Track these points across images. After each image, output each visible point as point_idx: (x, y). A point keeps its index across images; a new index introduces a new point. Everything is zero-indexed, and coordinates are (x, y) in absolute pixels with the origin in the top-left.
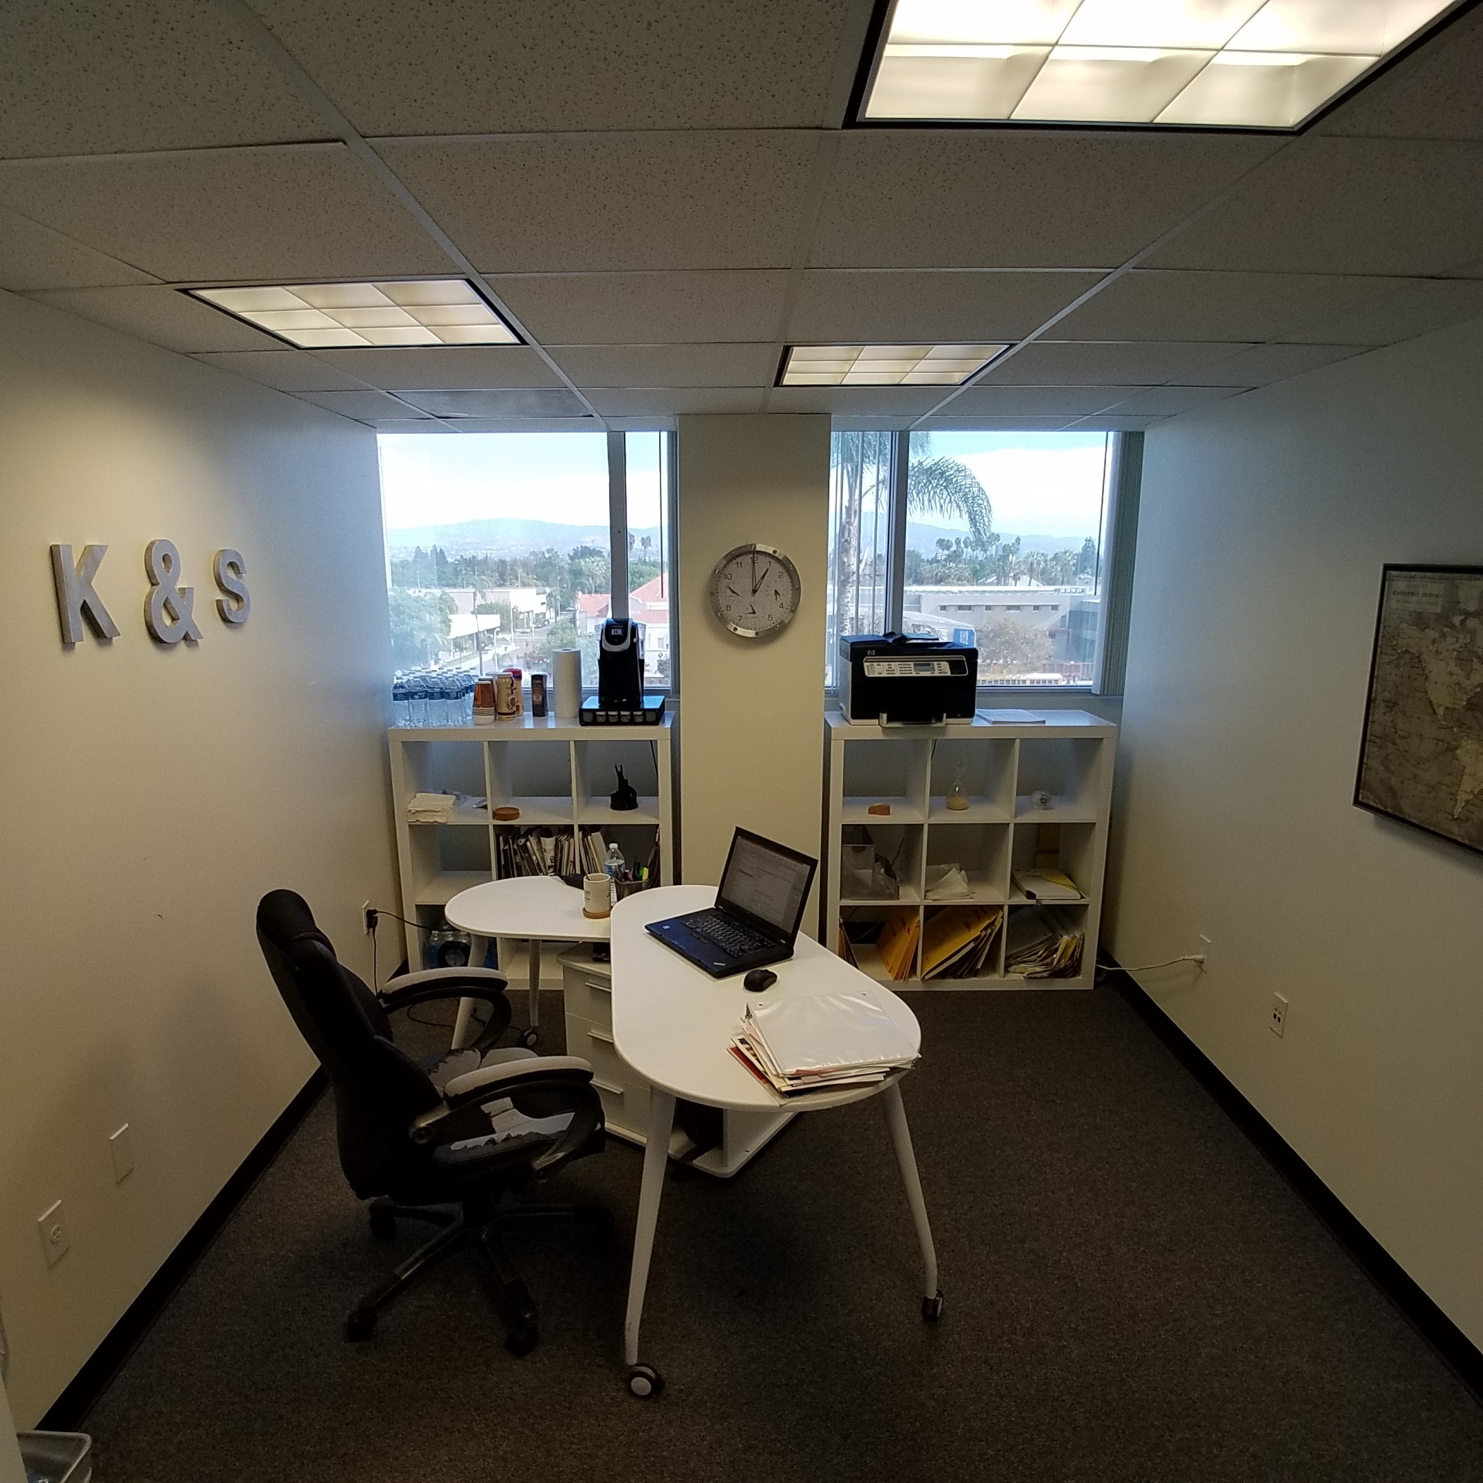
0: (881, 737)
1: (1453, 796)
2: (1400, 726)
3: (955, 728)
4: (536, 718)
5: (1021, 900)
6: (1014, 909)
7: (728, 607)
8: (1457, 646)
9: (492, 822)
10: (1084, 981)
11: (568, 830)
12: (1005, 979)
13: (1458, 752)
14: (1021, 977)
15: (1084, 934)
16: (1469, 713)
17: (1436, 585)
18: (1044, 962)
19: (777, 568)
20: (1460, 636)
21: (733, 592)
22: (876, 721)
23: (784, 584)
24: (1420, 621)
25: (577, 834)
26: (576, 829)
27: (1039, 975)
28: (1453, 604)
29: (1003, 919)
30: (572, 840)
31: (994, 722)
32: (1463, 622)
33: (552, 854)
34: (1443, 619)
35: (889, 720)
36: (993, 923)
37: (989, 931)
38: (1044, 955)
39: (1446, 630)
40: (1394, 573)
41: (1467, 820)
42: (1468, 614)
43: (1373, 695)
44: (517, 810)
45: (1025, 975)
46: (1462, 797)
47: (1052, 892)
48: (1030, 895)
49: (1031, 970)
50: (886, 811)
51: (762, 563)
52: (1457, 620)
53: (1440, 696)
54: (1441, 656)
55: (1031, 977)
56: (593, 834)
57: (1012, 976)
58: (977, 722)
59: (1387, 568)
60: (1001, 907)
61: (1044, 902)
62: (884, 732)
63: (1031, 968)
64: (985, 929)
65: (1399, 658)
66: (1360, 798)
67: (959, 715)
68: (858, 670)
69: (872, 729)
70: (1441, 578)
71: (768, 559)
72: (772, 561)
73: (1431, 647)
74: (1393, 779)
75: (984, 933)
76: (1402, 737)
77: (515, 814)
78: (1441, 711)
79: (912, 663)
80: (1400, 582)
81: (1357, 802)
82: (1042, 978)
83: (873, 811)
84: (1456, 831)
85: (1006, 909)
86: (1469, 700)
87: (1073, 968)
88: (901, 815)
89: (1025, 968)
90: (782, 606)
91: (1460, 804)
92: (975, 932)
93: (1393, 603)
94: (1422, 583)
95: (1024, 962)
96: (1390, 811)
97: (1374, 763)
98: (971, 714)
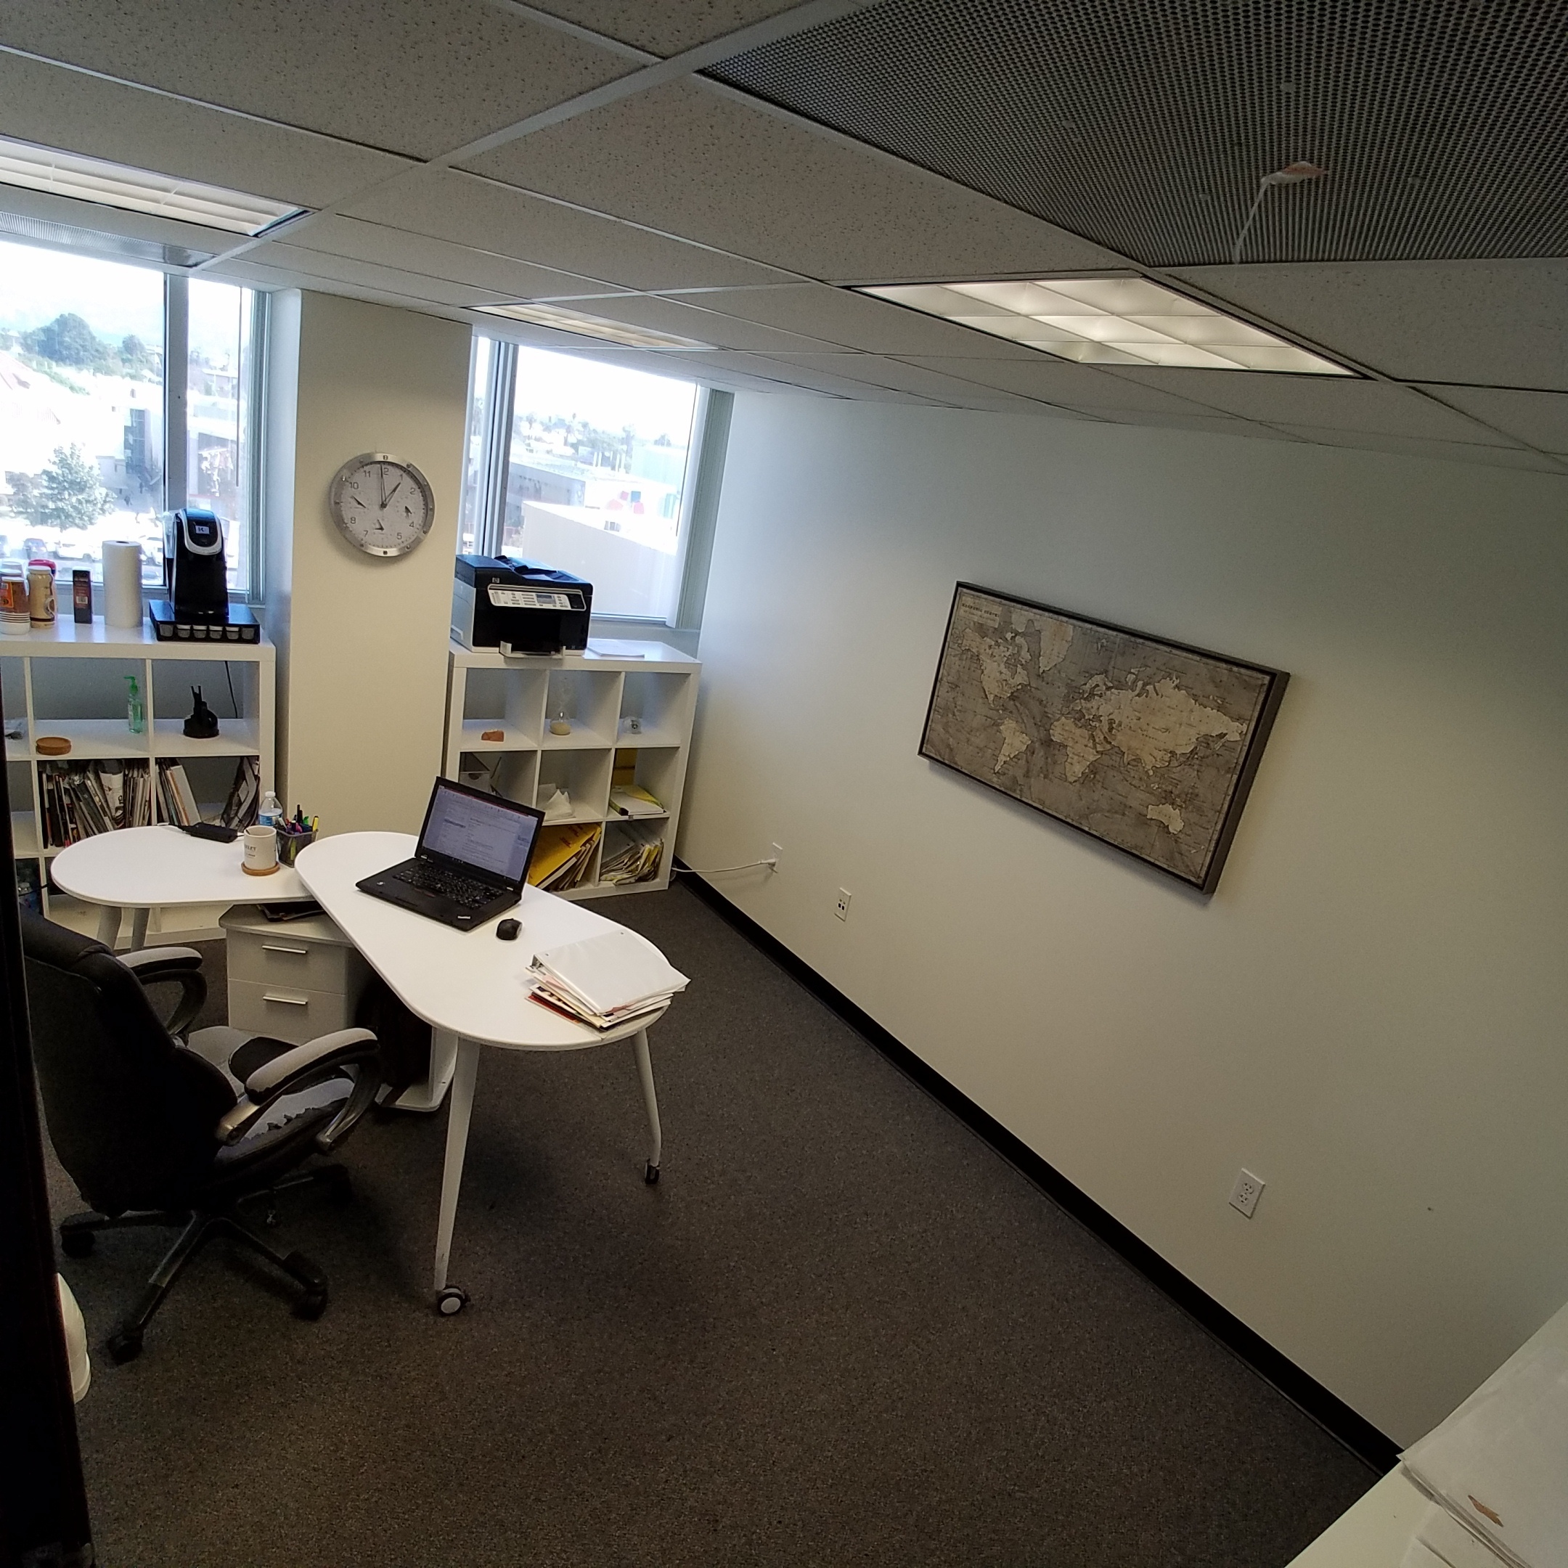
0: (503, 666)
1: (995, 758)
2: (959, 703)
3: (570, 659)
4: (78, 624)
5: (616, 817)
6: (612, 826)
7: (353, 519)
8: (1007, 654)
9: (34, 757)
10: (661, 883)
11: (142, 764)
12: (600, 887)
13: (1001, 728)
14: (611, 884)
15: (662, 843)
16: (1012, 702)
17: (996, 607)
18: (630, 869)
19: (407, 482)
20: (1011, 647)
21: (359, 503)
22: (497, 649)
23: (415, 501)
24: (982, 630)
25: (153, 768)
26: (152, 763)
27: (628, 881)
28: (1007, 623)
29: (600, 834)
30: (146, 776)
31: (603, 655)
32: (1013, 638)
33: (121, 793)
34: (999, 632)
35: (513, 649)
36: (591, 839)
37: (588, 846)
38: (629, 863)
39: (1000, 641)
40: (965, 590)
41: (1004, 774)
42: (1017, 634)
43: (940, 677)
44: (66, 741)
45: (614, 881)
46: (1002, 758)
47: (640, 808)
48: (624, 812)
49: (619, 877)
50: (499, 737)
51: (393, 476)
52: (1009, 636)
53: (992, 687)
54: (995, 659)
55: (619, 884)
56: (172, 768)
57: (604, 884)
58: (587, 654)
59: (959, 585)
60: (599, 824)
61: (635, 818)
62: (506, 662)
63: (619, 876)
64: (584, 845)
65: (963, 653)
66: (924, 750)
67: (573, 647)
68: (482, 599)
69: (493, 658)
70: (1000, 603)
71: (399, 472)
72: (404, 475)
73: (987, 650)
74: (951, 739)
75: (584, 848)
76: (960, 711)
77: (64, 746)
78: (991, 698)
79: (534, 594)
80: (968, 598)
81: (920, 753)
82: (630, 883)
83: (486, 737)
84: (995, 781)
85: (604, 825)
86: (1012, 693)
87: (653, 873)
88: (514, 742)
89: (614, 876)
90: (412, 525)
91: (1000, 763)
92: (576, 847)
93: (961, 612)
94: (986, 602)
95: (613, 870)
96: (947, 762)
97: (937, 727)
98: (582, 645)
